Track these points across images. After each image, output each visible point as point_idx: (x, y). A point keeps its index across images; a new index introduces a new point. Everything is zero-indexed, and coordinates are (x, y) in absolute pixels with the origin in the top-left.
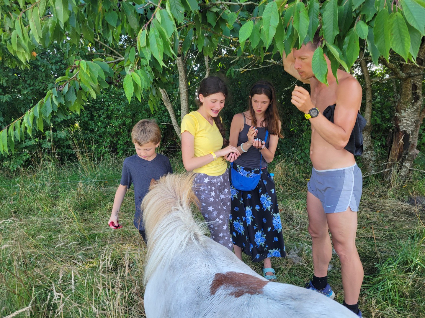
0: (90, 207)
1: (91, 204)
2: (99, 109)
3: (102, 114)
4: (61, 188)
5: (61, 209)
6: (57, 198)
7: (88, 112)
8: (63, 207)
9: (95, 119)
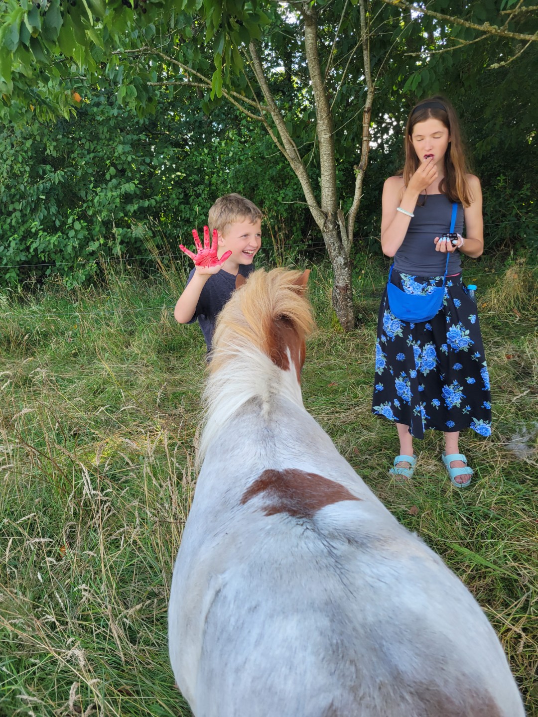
0: (180, 348)
1: (181, 343)
2: (196, 184)
3: (201, 191)
4: (137, 317)
5: (136, 350)
6: (131, 333)
7: (180, 190)
8: (140, 349)
9: (191, 201)
